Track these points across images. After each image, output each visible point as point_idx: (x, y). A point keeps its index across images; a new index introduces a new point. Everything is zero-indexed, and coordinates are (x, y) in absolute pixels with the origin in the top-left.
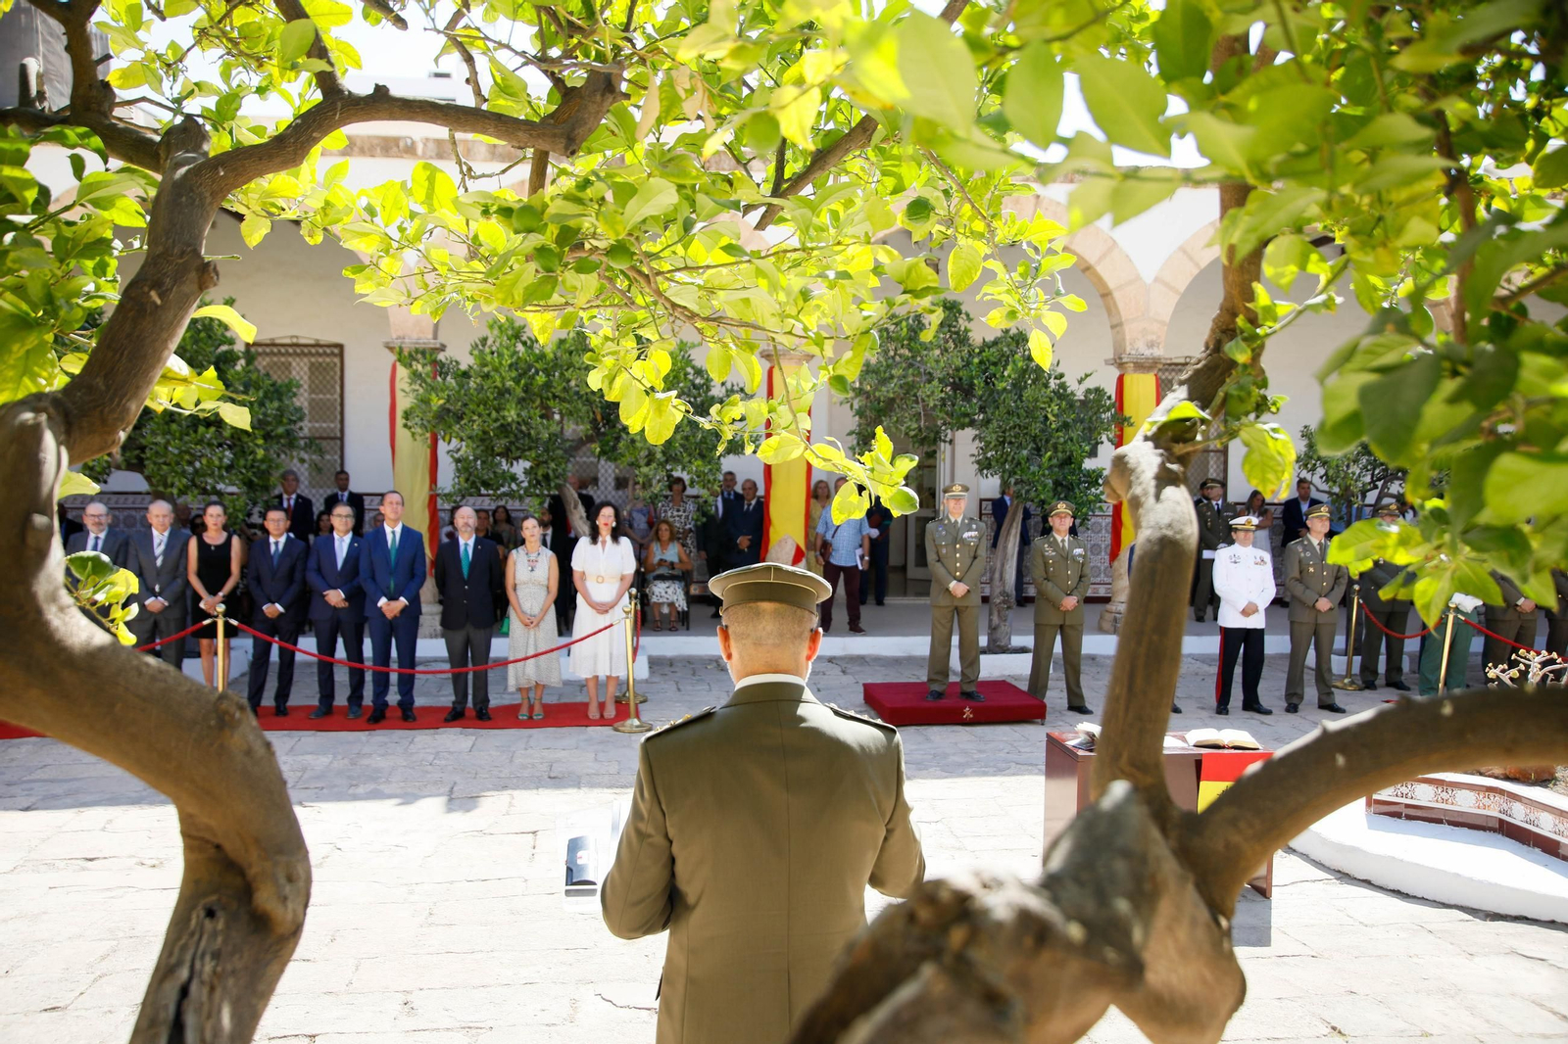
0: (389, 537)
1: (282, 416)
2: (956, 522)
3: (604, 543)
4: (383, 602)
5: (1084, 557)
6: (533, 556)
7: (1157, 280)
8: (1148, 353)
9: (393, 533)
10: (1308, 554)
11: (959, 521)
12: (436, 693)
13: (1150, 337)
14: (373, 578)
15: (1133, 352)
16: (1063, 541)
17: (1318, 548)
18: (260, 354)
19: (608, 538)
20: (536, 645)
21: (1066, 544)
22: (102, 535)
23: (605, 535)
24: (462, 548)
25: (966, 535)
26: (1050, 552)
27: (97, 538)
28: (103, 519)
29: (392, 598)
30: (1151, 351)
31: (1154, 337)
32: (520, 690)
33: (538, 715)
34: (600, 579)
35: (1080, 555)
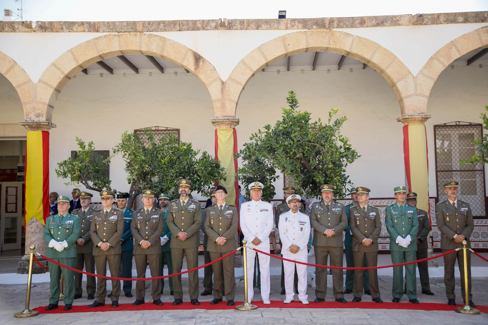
7: (40, 81)
8: (36, 120)
13: (37, 112)
15: (28, 120)
30: (38, 119)
31: (40, 111)
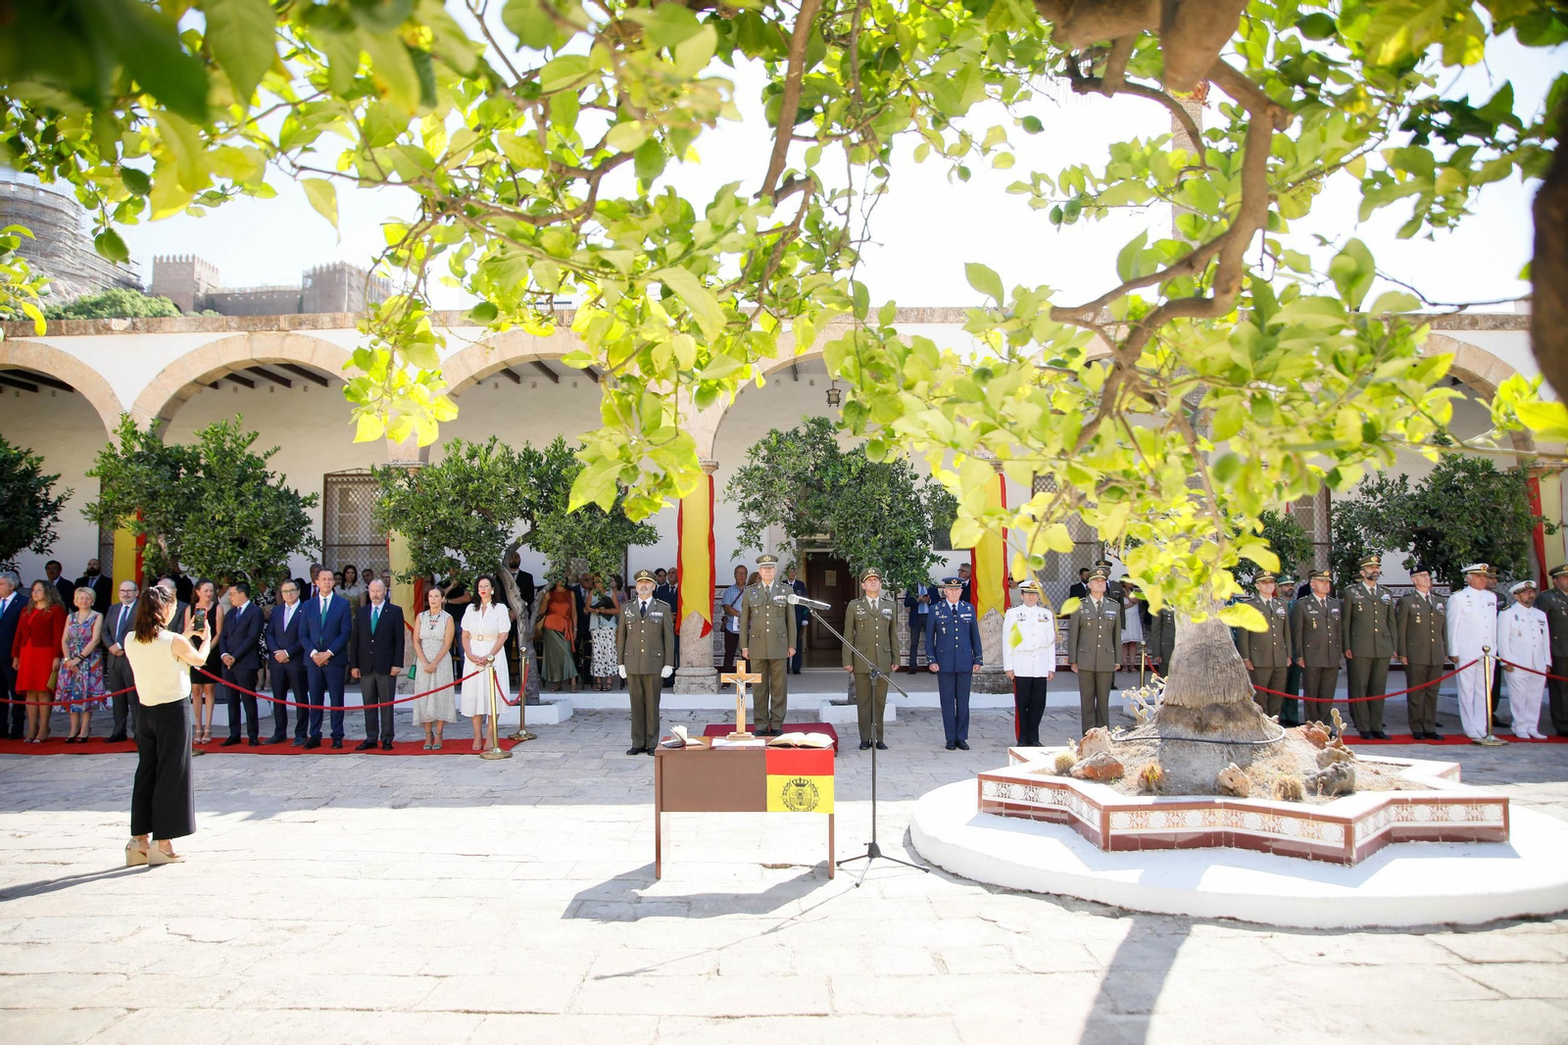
0: (322, 604)
1: (280, 518)
2: (768, 587)
3: (485, 608)
4: (314, 652)
5: (892, 616)
6: (435, 617)
9: (325, 600)
10: (1087, 611)
11: (771, 586)
12: (355, 728)
14: (308, 636)
16: (873, 602)
17: (1096, 606)
18: (334, 483)
19: (489, 605)
20: (435, 684)
21: (877, 605)
22: (131, 606)
23: (487, 602)
24: (373, 610)
25: (776, 598)
26: (861, 612)
27: (127, 608)
28: (131, 594)
29: (322, 649)
32: (423, 724)
33: (438, 744)
34: (481, 638)
35: (888, 614)
